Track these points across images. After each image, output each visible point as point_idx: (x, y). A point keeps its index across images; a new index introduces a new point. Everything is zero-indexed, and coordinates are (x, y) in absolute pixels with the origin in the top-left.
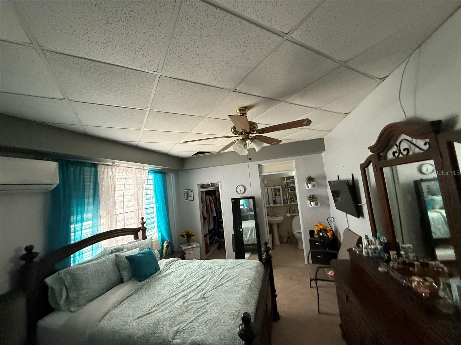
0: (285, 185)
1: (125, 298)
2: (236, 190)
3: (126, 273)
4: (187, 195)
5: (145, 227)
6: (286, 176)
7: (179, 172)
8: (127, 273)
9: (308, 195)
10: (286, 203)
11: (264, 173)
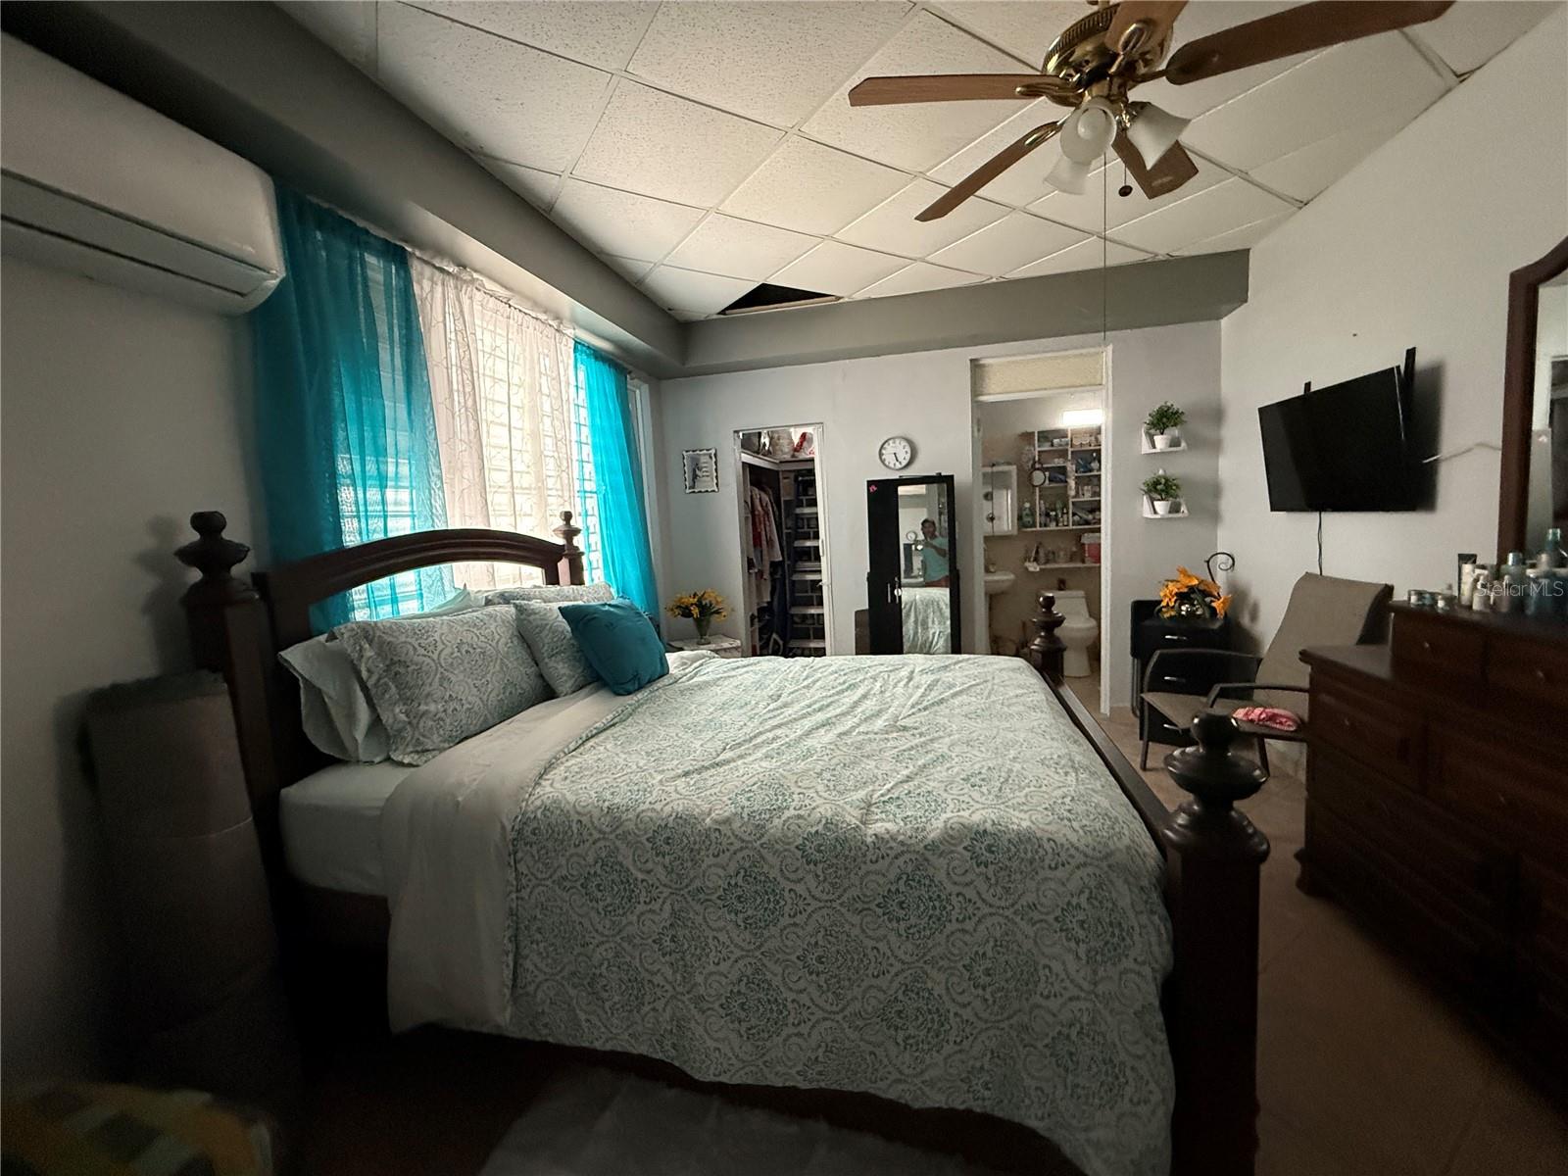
0: (1031, 462)
1: (595, 732)
2: (881, 454)
3: (563, 668)
4: (694, 471)
5: (577, 548)
6: (1041, 429)
7: (664, 382)
8: (566, 665)
9: (1149, 477)
10: (1031, 527)
11: (990, 394)
